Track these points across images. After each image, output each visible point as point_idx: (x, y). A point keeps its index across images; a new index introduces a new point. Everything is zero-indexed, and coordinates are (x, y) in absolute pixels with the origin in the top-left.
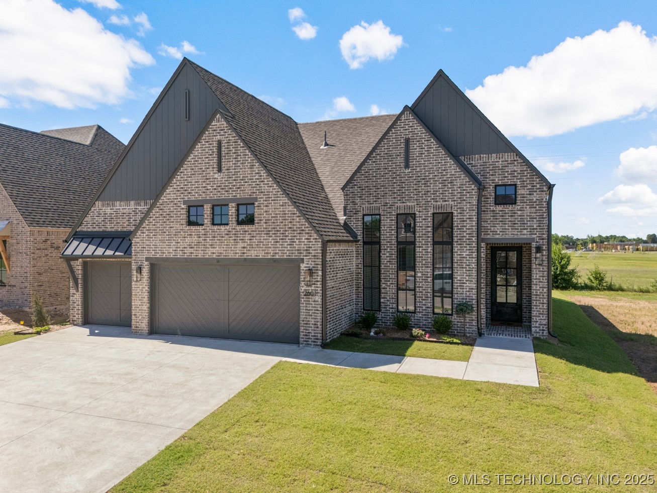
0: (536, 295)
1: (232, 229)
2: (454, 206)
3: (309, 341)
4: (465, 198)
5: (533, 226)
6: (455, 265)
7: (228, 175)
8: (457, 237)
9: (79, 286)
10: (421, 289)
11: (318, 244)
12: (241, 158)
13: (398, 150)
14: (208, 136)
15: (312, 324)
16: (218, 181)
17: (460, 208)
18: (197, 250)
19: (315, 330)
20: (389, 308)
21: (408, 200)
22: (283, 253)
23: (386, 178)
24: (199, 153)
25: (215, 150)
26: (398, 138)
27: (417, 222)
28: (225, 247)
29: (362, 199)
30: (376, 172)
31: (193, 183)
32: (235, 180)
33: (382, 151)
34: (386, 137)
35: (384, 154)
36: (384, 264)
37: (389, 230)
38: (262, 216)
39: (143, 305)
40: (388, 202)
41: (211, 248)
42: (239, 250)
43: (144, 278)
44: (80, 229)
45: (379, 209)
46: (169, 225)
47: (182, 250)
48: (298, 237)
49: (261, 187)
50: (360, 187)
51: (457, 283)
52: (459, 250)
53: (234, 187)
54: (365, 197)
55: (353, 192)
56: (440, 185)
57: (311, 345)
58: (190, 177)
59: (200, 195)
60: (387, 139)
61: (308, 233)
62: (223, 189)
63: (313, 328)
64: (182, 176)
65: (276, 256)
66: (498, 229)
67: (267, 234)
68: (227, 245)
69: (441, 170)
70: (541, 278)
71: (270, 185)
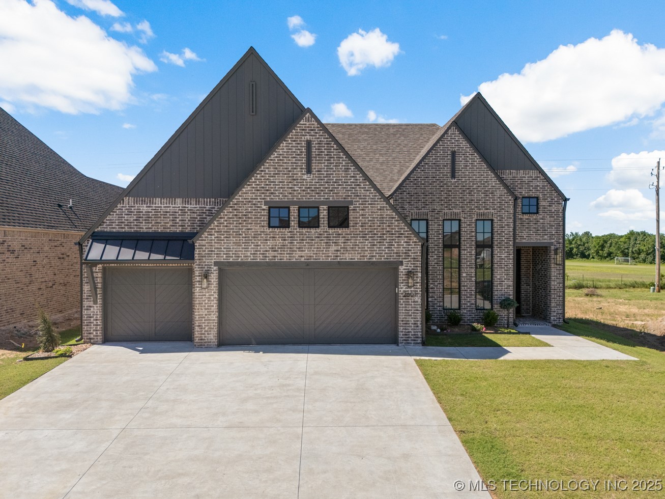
0: (554, 289)
1: (323, 232)
2: (495, 214)
3: (409, 340)
4: (503, 207)
5: (552, 232)
6: (495, 266)
7: (319, 177)
8: (497, 241)
9: (98, 297)
10: (465, 288)
11: (417, 248)
12: (334, 160)
13: (445, 161)
14: (295, 135)
15: (412, 324)
16: (307, 182)
17: (500, 216)
18: (281, 254)
19: (415, 329)
20: (437, 306)
21: (454, 207)
22: (381, 256)
23: (434, 186)
24: (285, 152)
25: (303, 150)
26: (445, 150)
27: (463, 227)
28: (315, 250)
29: (411, 205)
30: (424, 180)
31: (277, 183)
32: (327, 182)
33: (431, 161)
34: (435, 149)
35: (432, 164)
36: (431, 265)
37: (437, 234)
38: (358, 219)
39: (210, 315)
40: (435, 208)
41: (299, 251)
42: (332, 254)
43: (212, 284)
44: (99, 229)
45: (427, 215)
46: (245, 226)
47: (263, 254)
48: (397, 241)
49: (357, 190)
50: (409, 193)
51: (497, 281)
52: (499, 252)
53: (326, 190)
54: (414, 203)
55: (402, 198)
56: (483, 195)
57: (411, 343)
58: (272, 177)
59: (286, 196)
60: (435, 150)
61: (407, 237)
62: (313, 191)
63: (413, 328)
64: (263, 175)
65: (373, 259)
66: (525, 234)
67: (363, 237)
68: (318, 248)
69: (484, 182)
70: (558, 275)
71: (367, 189)
